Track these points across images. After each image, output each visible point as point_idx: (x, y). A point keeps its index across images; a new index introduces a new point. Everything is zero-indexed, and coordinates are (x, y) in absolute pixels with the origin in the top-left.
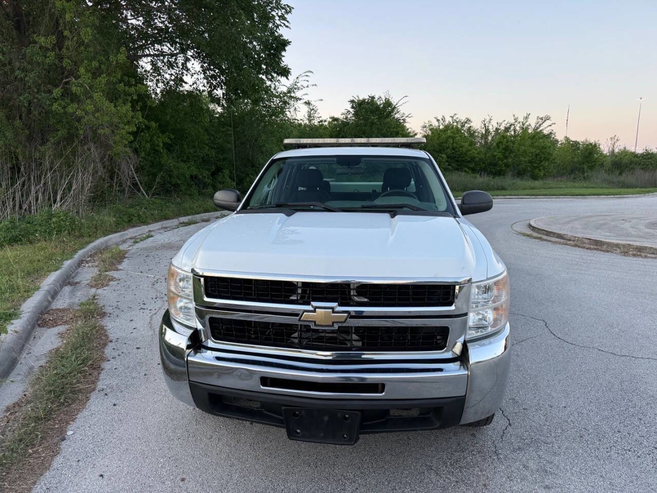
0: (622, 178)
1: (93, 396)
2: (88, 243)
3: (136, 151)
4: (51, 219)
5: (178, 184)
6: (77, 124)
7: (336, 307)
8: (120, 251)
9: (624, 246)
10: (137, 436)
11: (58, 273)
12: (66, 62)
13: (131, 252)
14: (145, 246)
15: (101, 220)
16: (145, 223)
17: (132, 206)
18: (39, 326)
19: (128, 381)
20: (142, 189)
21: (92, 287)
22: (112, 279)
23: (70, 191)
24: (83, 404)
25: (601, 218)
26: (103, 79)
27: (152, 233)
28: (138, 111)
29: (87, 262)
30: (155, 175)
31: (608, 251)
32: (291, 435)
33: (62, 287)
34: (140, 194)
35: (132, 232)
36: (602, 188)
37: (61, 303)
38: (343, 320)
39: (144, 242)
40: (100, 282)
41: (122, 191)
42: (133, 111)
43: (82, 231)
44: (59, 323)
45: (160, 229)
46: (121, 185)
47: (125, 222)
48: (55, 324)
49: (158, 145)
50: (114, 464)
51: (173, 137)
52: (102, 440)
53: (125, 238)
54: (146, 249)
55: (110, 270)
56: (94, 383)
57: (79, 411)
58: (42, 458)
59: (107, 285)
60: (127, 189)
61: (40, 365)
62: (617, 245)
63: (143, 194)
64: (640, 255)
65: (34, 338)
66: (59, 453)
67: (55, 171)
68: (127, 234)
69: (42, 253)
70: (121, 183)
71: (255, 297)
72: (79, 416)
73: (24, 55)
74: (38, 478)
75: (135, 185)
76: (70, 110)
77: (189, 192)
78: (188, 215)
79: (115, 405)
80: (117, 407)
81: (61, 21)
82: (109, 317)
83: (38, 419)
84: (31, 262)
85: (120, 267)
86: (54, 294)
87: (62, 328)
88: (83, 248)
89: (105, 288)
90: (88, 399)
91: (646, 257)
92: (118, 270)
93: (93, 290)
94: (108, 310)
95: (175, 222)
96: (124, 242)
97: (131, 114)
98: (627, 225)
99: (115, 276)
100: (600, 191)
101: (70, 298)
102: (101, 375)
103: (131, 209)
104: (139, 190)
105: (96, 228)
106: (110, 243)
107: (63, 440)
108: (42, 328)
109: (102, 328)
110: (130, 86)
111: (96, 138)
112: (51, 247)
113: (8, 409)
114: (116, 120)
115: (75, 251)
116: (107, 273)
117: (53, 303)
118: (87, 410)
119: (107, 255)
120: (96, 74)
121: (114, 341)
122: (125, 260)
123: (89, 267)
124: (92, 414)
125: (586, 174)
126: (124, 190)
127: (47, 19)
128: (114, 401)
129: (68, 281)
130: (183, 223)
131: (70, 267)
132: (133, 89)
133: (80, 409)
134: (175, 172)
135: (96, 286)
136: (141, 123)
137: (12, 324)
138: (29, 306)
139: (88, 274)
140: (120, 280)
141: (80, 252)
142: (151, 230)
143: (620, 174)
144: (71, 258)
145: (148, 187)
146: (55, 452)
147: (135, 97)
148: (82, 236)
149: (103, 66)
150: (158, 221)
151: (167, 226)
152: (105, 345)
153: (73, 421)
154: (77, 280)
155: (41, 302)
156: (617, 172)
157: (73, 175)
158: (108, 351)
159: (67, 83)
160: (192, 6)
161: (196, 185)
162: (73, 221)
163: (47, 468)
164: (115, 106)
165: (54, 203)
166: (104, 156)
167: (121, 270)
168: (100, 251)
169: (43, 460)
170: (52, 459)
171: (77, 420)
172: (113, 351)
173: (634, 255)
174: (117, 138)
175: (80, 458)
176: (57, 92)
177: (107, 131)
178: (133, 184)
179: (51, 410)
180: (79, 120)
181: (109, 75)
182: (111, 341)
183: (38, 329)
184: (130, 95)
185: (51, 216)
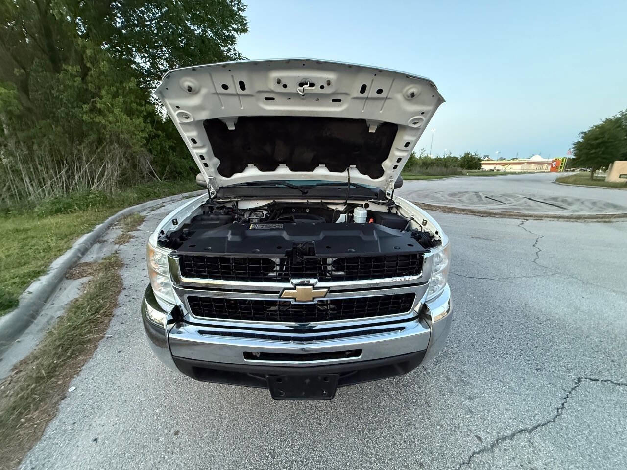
0: (428, 171)
1: (102, 343)
2: (116, 212)
3: (150, 151)
4: (88, 196)
5: (181, 172)
6: (104, 130)
7: (316, 283)
8: (141, 217)
9: (443, 207)
10: (136, 384)
11: (89, 234)
12: (91, 87)
13: (149, 217)
14: (159, 212)
15: (127, 196)
16: (159, 197)
17: (149, 187)
18: (67, 278)
19: (135, 325)
20: (156, 175)
21: (116, 244)
22: (132, 237)
23: (103, 176)
24: (91, 354)
25: (425, 191)
26: (120, 99)
27: (165, 204)
28: (148, 123)
29: (115, 225)
30: (165, 167)
31: (435, 210)
32: (276, 395)
33: (92, 245)
34: (155, 179)
35: (150, 203)
36: (418, 176)
37: (89, 258)
38: (323, 295)
39: (159, 210)
40: (123, 240)
41: (143, 177)
42: (144, 122)
43: (113, 203)
44: (84, 275)
45: (169, 201)
46: (141, 173)
47: (145, 197)
48: (81, 275)
49: (165, 147)
50: (111, 421)
51: (176, 142)
52: (103, 393)
53: (145, 207)
54: (159, 215)
55: (132, 231)
56: (104, 330)
57: (85, 361)
58: (35, 426)
59: (128, 242)
60: (146, 176)
61: (58, 316)
62: (439, 207)
63: (157, 179)
64: (452, 212)
65: (61, 289)
66: (56, 416)
67: (91, 163)
68: (147, 205)
69: (79, 220)
70: (141, 171)
71: (234, 276)
72: (84, 367)
73: (58, 79)
74: (24, 455)
75: (151, 173)
76: (97, 120)
77: (188, 178)
78: (189, 192)
79: (119, 352)
80: (122, 353)
81: (84, 56)
82: (127, 267)
83: (39, 379)
84: (69, 227)
85: (139, 228)
86: (84, 251)
87: (85, 280)
88: (113, 215)
89: (126, 244)
90: (96, 347)
91: (455, 213)
92: (138, 230)
93: (117, 246)
94: (126, 261)
95: (180, 196)
96: (145, 210)
97: (143, 125)
98: (439, 195)
99: (135, 235)
100: (418, 177)
101: (98, 253)
102: (112, 321)
103: (149, 189)
104: (154, 176)
105: (123, 201)
106: (134, 211)
107: (63, 399)
108: (69, 280)
109: (119, 277)
110: (141, 106)
111: (119, 141)
112: (88, 215)
113: (15, 367)
114: (132, 129)
115: (106, 218)
116: (129, 233)
117: (83, 258)
118: (93, 360)
119: (129, 220)
120: (115, 96)
121: (127, 288)
122: (144, 223)
123: (116, 228)
124: (98, 363)
125: (410, 169)
126: (144, 176)
127: (73, 54)
128: (119, 348)
129: (98, 239)
130: (185, 197)
131: (101, 229)
132: (143, 108)
133: (87, 359)
134: (179, 165)
135: (119, 243)
136: (151, 131)
137: (39, 280)
138: (58, 263)
139: (115, 234)
140: (138, 237)
141: (110, 218)
142: (163, 201)
143: (427, 168)
144: (102, 223)
145: (161, 174)
146: (52, 416)
147: (145, 113)
148: (113, 207)
149: (119, 91)
150: (168, 196)
151: (174, 199)
152: (119, 292)
153: (78, 374)
154: (105, 239)
155: (70, 259)
156: (425, 168)
157: (105, 166)
158: (121, 298)
159: (94, 102)
160: (181, 54)
161: (193, 173)
162: (105, 197)
163: (38, 439)
164: (131, 119)
165: (93, 184)
166: (125, 153)
167: (140, 230)
168: (125, 217)
169: (36, 428)
170: (47, 425)
171: (82, 373)
172: (125, 297)
173: (449, 212)
174: (134, 141)
175: (77, 419)
176: (86, 107)
177: (127, 136)
178: (150, 173)
179: (56, 366)
180: (105, 127)
181: (124, 97)
182: (125, 289)
183: (66, 281)
184: (142, 112)
185: (89, 193)
